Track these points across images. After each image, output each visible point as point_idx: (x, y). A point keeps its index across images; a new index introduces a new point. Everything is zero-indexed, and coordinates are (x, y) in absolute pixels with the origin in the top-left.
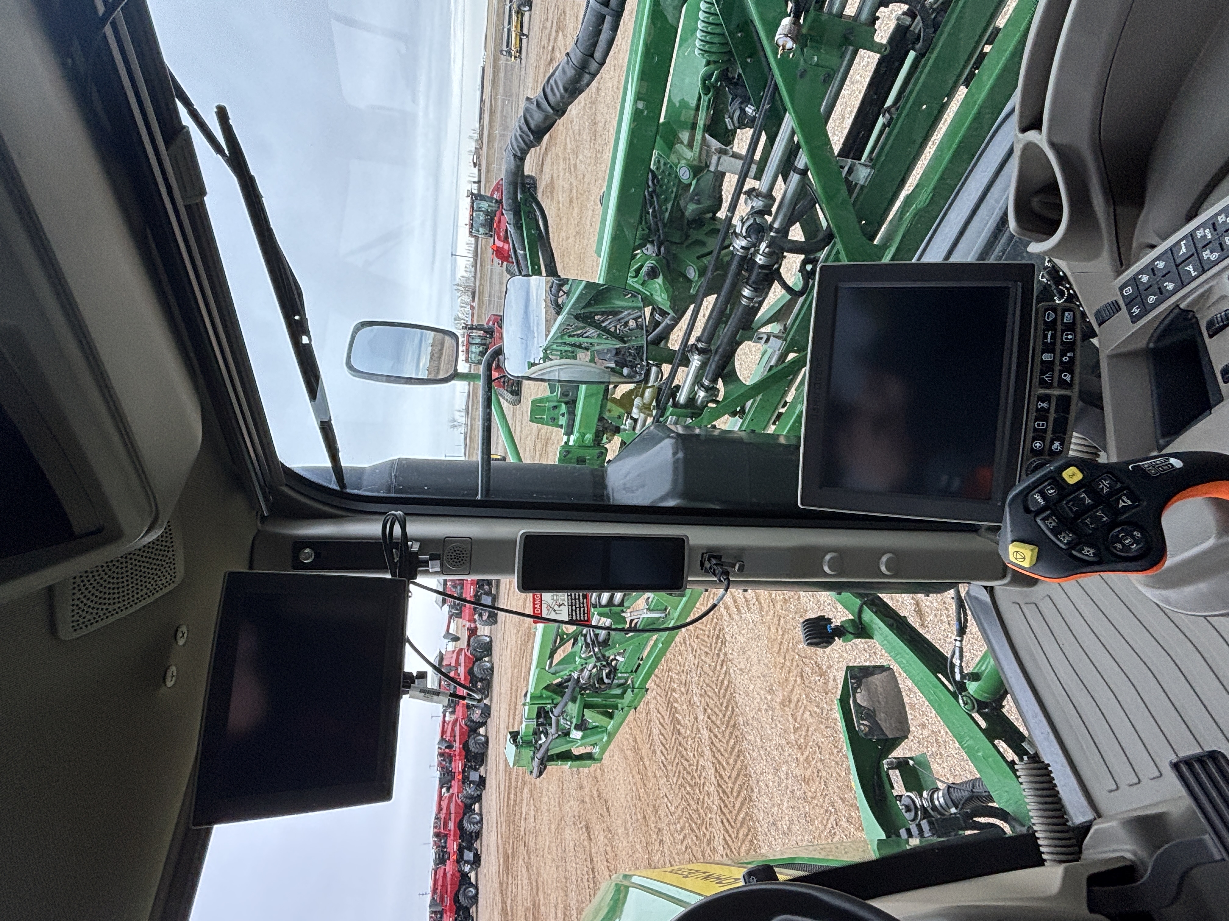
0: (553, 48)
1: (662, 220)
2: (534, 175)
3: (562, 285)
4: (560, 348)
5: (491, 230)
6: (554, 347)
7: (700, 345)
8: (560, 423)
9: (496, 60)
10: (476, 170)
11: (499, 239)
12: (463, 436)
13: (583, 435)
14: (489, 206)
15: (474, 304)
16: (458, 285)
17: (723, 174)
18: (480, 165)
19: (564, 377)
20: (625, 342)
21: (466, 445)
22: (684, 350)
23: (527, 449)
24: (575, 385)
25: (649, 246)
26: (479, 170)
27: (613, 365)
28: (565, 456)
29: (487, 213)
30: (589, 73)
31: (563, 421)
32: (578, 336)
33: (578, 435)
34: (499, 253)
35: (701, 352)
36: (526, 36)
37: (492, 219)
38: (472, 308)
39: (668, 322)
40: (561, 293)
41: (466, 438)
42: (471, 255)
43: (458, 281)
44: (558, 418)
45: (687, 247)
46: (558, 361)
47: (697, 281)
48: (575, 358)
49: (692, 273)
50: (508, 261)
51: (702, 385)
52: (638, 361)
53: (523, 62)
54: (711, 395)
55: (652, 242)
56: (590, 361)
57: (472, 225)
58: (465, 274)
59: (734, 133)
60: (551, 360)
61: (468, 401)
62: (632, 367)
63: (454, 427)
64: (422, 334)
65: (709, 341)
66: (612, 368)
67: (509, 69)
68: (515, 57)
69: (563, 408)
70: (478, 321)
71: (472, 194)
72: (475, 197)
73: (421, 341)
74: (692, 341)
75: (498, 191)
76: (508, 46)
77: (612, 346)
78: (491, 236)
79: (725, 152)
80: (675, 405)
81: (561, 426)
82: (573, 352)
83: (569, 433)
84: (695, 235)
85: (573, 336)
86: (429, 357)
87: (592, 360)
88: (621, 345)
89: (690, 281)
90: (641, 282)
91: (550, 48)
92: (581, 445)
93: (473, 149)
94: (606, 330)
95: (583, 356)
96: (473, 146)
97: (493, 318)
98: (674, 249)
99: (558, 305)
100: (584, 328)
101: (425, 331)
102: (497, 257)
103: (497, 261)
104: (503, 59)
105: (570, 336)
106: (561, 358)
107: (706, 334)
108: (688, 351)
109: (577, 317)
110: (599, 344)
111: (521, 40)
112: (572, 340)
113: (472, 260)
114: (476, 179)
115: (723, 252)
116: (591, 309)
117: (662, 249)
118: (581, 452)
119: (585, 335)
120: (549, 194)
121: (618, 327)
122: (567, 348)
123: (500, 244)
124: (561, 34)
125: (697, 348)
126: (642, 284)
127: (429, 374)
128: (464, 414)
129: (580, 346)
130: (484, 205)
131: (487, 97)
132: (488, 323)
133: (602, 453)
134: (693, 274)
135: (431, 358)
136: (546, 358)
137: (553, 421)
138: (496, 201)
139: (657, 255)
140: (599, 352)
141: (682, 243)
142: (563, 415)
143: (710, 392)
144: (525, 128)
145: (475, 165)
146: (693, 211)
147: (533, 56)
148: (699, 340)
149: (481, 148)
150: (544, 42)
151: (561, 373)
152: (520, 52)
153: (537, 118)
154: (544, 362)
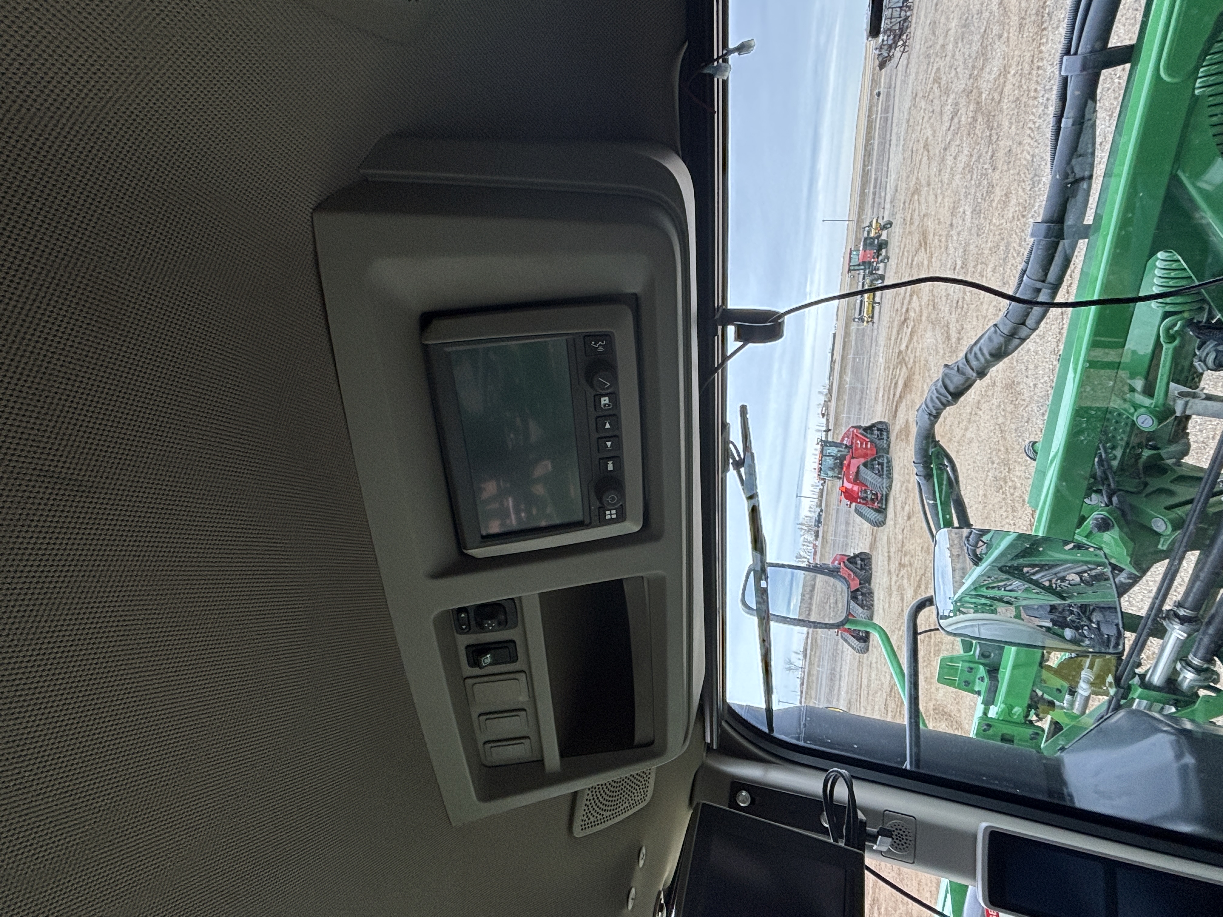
0: (907, 310)
1: (1110, 467)
2: (886, 420)
3: (982, 536)
4: (973, 600)
5: (840, 473)
6: (967, 599)
7: (1182, 612)
8: (977, 689)
9: (847, 326)
10: (824, 420)
11: (849, 481)
12: (799, 682)
13: (1010, 708)
14: (839, 451)
15: (817, 543)
16: (801, 524)
17: (1188, 417)
18: (828, 414)
19: (986, 634)
20: (1064, 598)
21: (802, 692)
22: (1156, 615)
23: (877, 707)
24: (1000, 645)
25: (1093, 496)
26: (827, 420)
27: (1049, 624)
28: (984, 730)
29: (836, 458)
30: (1019, 338)
31: (980, 686)
32: (999, 588)
33: (1003, 706)
34: (849, 495)
35: (1183, 620)
36: (879, 303)
37: (841, 463)
38: (815, 547)
39: (1123, 580)
40: (981, 543)
41: (802, 684)
42: (816, 496)
43: (801, 521)
44: (974, 682)
45: (1147, 496)
46: (972, 616)
47: (1170, 535)
48: (994, 612)
49: (1160, 525)
50: (857, 502)
51: (1189, 664)
52: (1085, 622)
53: (875, 325)
54: (1206, 679)
55: (1099, 492)
56: (1016, 617)
57: (821, 469)
58: (809, 514)
59: (1202, 374)
60: (964, 613)
61: (807, 643)
62: (1077, 628)
63: (789, 669)
64: (793, 574)
65: (1197, 607)
66: (1048, 629)
67: (862, 334)
68: (868, 322)
69: (982, 671)
70: (821, 560)
71: (821, 441)
72: (824, 443)
73: (792, 579)
74: (1167, 607)
75: (848, 437)
76: (860, 314)
77: (1046, 602)
78: (840, 478)
79: (1194, 396)
80: (1145, 685)
81: (979, 693)
82: (991, 606)
83: (989, 702)
84: (1156, 483)
85: (993, 588)
86: (800, 597)
87: (1018, 616)
88: (1057, 601)
89: (1158, 535)
90: (1085, 534)
91: (904, 310)
92: (1007, 718)
93: (822, 403)
94: (1037, 584)
95: (1005, 612)
96: (822, 399)
97: (839, 557)
98: (1130, 499)
99: (976, 555)
100: (1008, 579)
101: (796, 571)
102: (846, 498)
103: (845, 502)
104: (854, 326)
105: (987, 588)
106: (976, 612)
107: (1190, 599)
108: (1164, 618)
109: (1001, 569)
110: (1025, 599)
111: (873, 308)
112: (992, 593)
113: (816, 500)
114: (824, 429)
115: (1212, 500)
116: (1021, 561)
117: (1115, 499)
118: (1008, 730)
119: (1008, 588)
120: (903, 437)
121: (1054, 581)
122: (983, 601)
123: (849, 486)
124: (915, 297)
125: (1176, 615)
126: (1087, 537)
127: (800, 615)
128: (801, 657)
129: (1001, 600)
130: (834, 451)
131: (837, 357)
132: (833, 562)
133: (1037, 734)
134: (1164, 527)
135: (802, 600)
136: (958, 611)
137: (967, 685)
138: (846, 446)
139: (1107, 505)
140: (1026, 608)
141: (1139, 493)
142: (982, 679)
143: (1203, 675)
144: (943, 391)
145: (823, 415)
146: (1149, 457)
147: (885, 319)
148: (1179, 605)
149: (830, 401)
150: (898, 305)
151: (982, 628)
152: (872, 317)
153: (957, 380)
154: (955, 615)
